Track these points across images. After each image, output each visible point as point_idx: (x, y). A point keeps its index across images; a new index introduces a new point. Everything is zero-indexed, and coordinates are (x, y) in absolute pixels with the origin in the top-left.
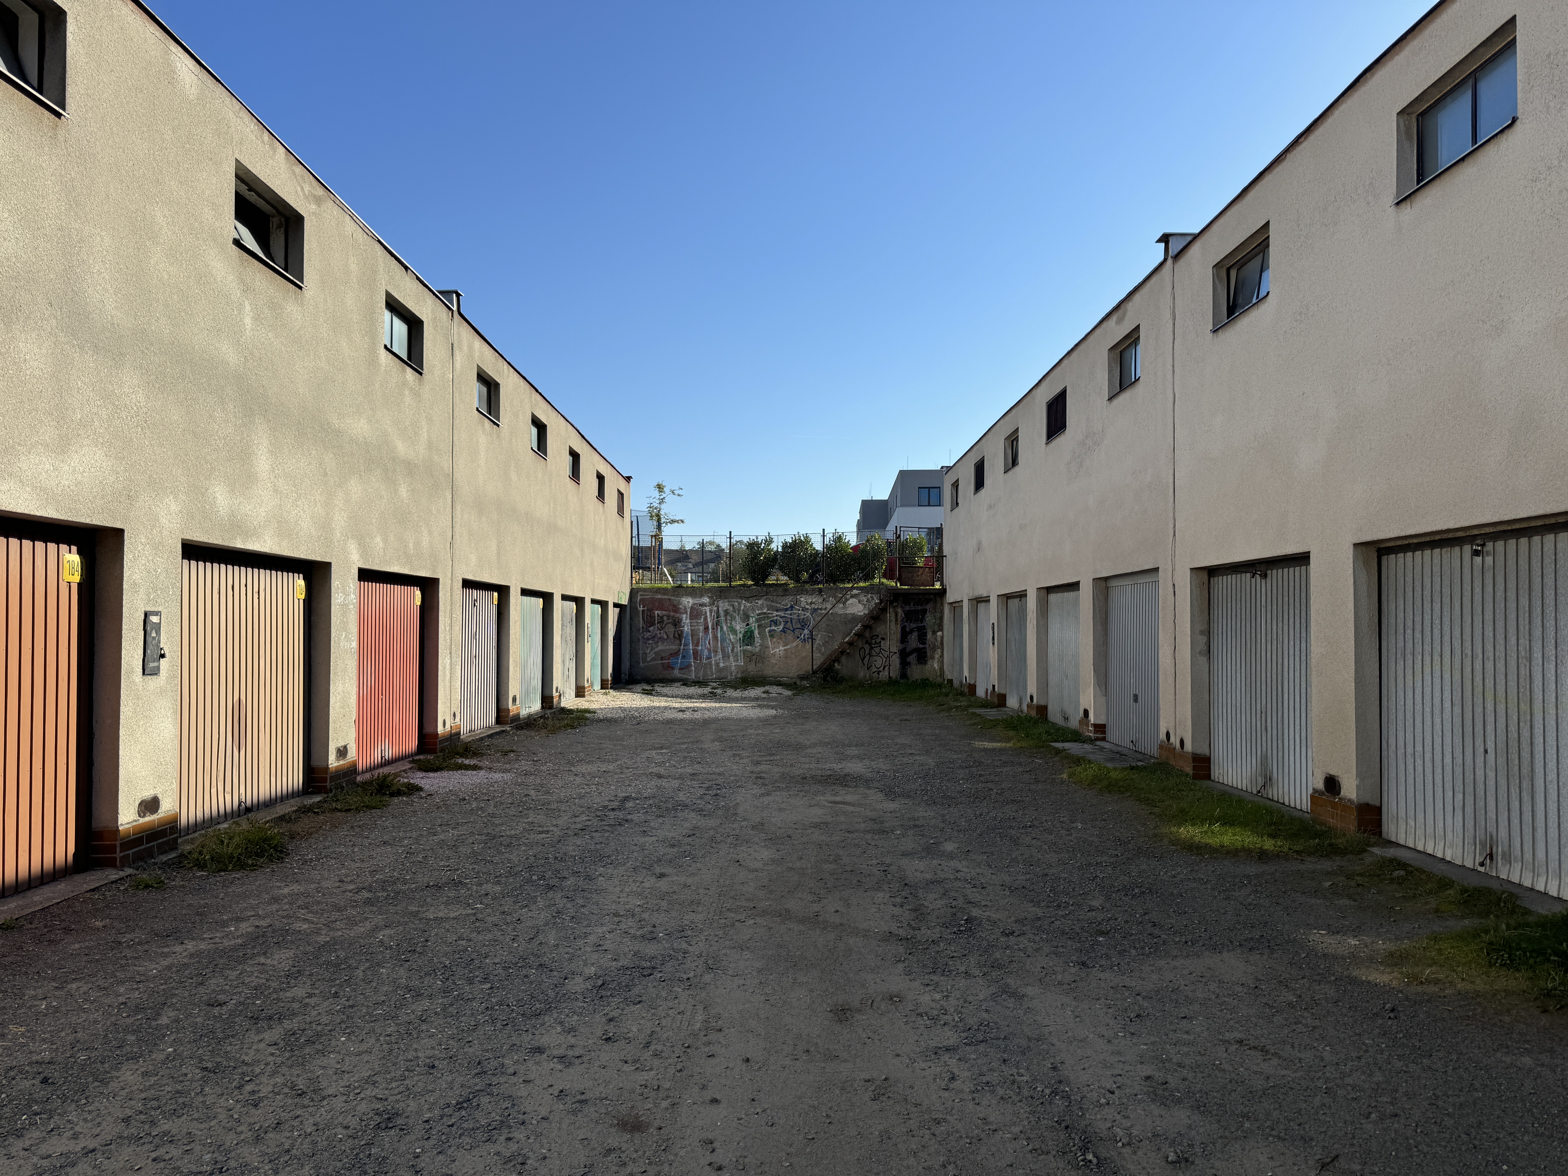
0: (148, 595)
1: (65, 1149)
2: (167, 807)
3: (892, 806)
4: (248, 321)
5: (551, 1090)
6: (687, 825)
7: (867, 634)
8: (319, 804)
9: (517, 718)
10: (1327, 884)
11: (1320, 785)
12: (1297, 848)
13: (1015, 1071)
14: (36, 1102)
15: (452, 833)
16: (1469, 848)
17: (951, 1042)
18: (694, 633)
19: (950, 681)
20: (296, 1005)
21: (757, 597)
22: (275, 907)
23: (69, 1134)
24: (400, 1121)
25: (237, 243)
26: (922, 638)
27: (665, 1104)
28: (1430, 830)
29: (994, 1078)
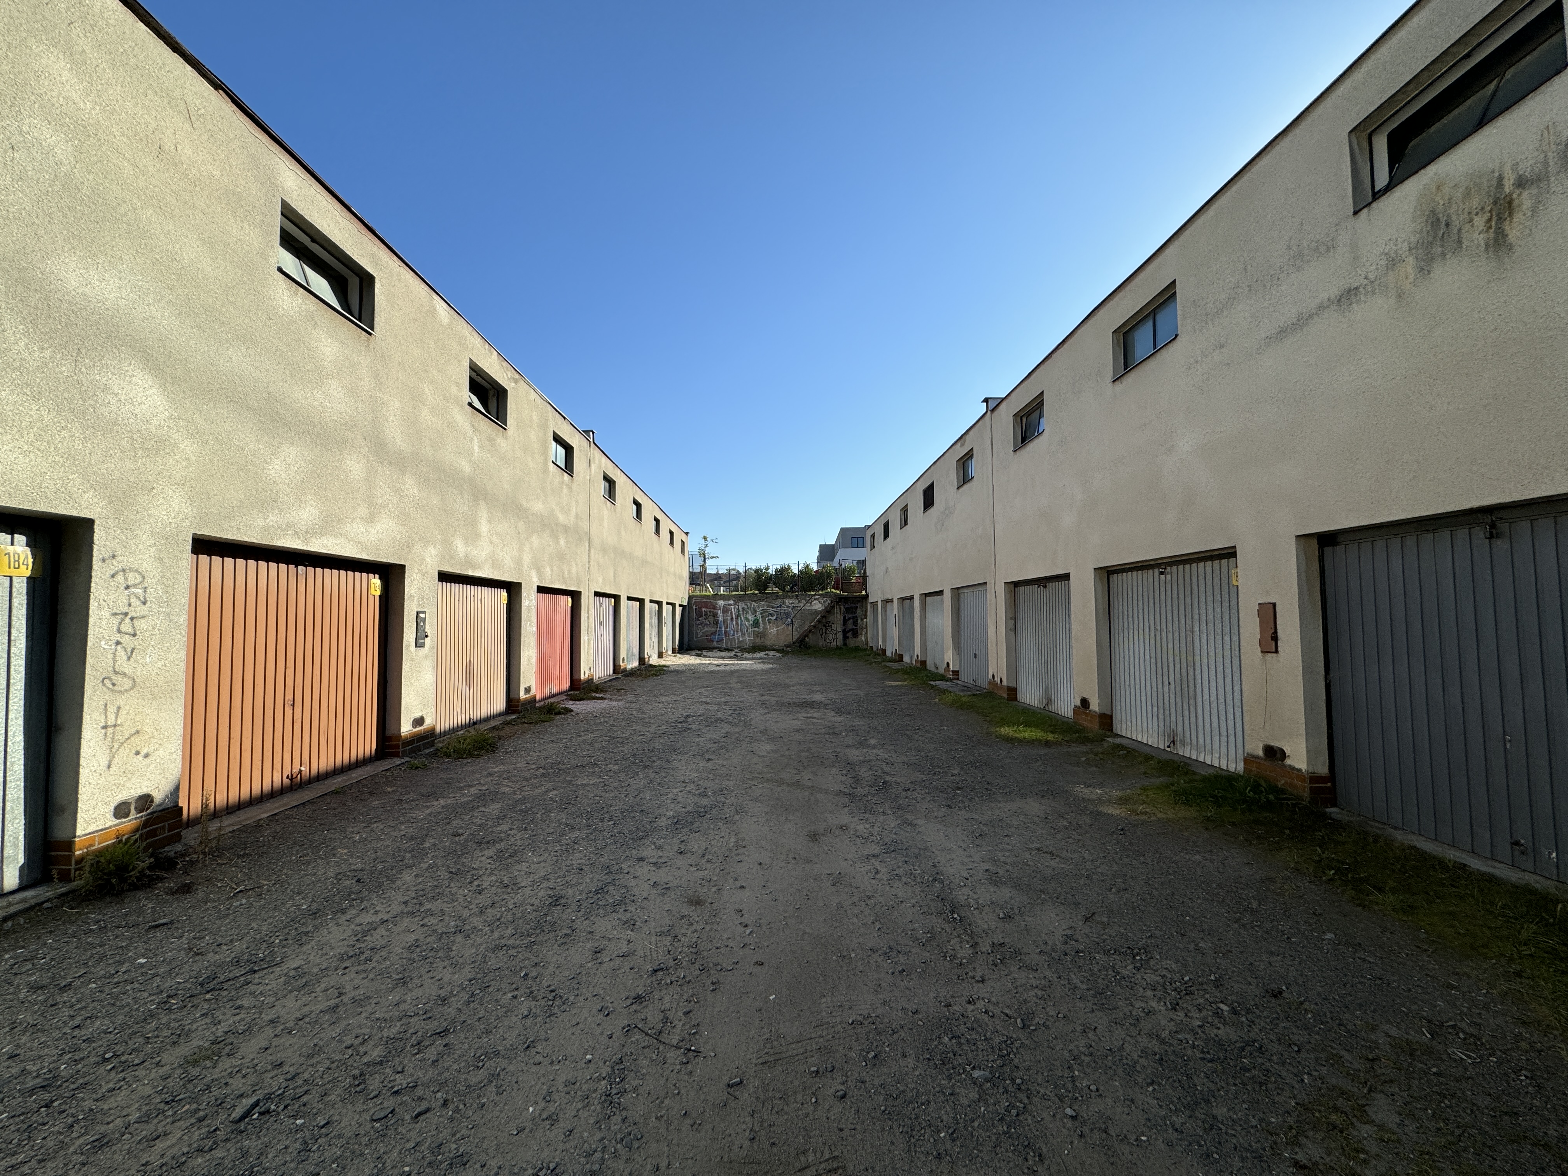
0: (419, 601)
1: (370, 921)
2: (429, 722)
3: (839, 719)
4: (476, 448)
5: (649, 882)
6: (723, 731)
7: (824, 621)
8: (514, 720)
9: (625, 670)
10: (1084, 759)
11: (1078, 703)
12: (1066, 739)
13: (912, 867)
14: (354, 893)
15: (590, 736)
16: (1161, 738)
17: (876, 852)
18: (725, 621)
19: (871, 647)
20: (503, 835)
21: (761, 600)
22: (490, 778)
23: (372, 911)
24: (563, 901)
25: (470, 404)
26: (855, 623)
27: (714, 889)
28: (1139, 728)
29: (900, 871)
